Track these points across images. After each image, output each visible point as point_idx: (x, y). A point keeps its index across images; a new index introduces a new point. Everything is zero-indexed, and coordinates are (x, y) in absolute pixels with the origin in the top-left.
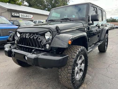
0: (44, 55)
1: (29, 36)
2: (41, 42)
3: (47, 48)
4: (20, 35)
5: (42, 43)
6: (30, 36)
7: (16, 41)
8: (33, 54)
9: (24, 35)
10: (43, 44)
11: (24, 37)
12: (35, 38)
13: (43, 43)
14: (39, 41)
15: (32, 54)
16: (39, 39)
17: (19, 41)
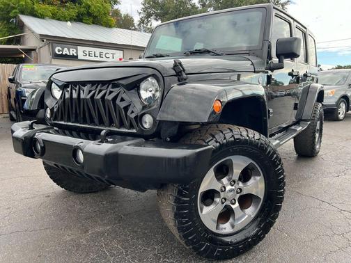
0: (136, 145)
1: (90, 91)
2: (126, 108)
3: (147, 126)
4: (61, 91)
5: (129, 113)
6: (93, 92)
7: (48, 111)
8: (102, 142)
9: (74, 91)
10: (133, 116)
11: (75, 95)
12: (110, 97)
13: (133, 112)
14: (122, 105)
15: (100, 142)
16: (122, 100)
17: (58, 110)
